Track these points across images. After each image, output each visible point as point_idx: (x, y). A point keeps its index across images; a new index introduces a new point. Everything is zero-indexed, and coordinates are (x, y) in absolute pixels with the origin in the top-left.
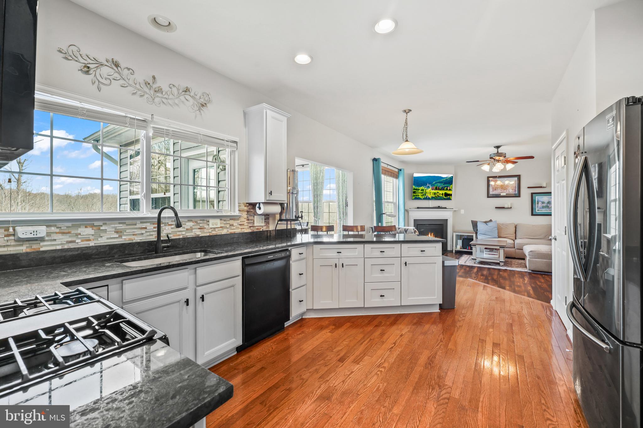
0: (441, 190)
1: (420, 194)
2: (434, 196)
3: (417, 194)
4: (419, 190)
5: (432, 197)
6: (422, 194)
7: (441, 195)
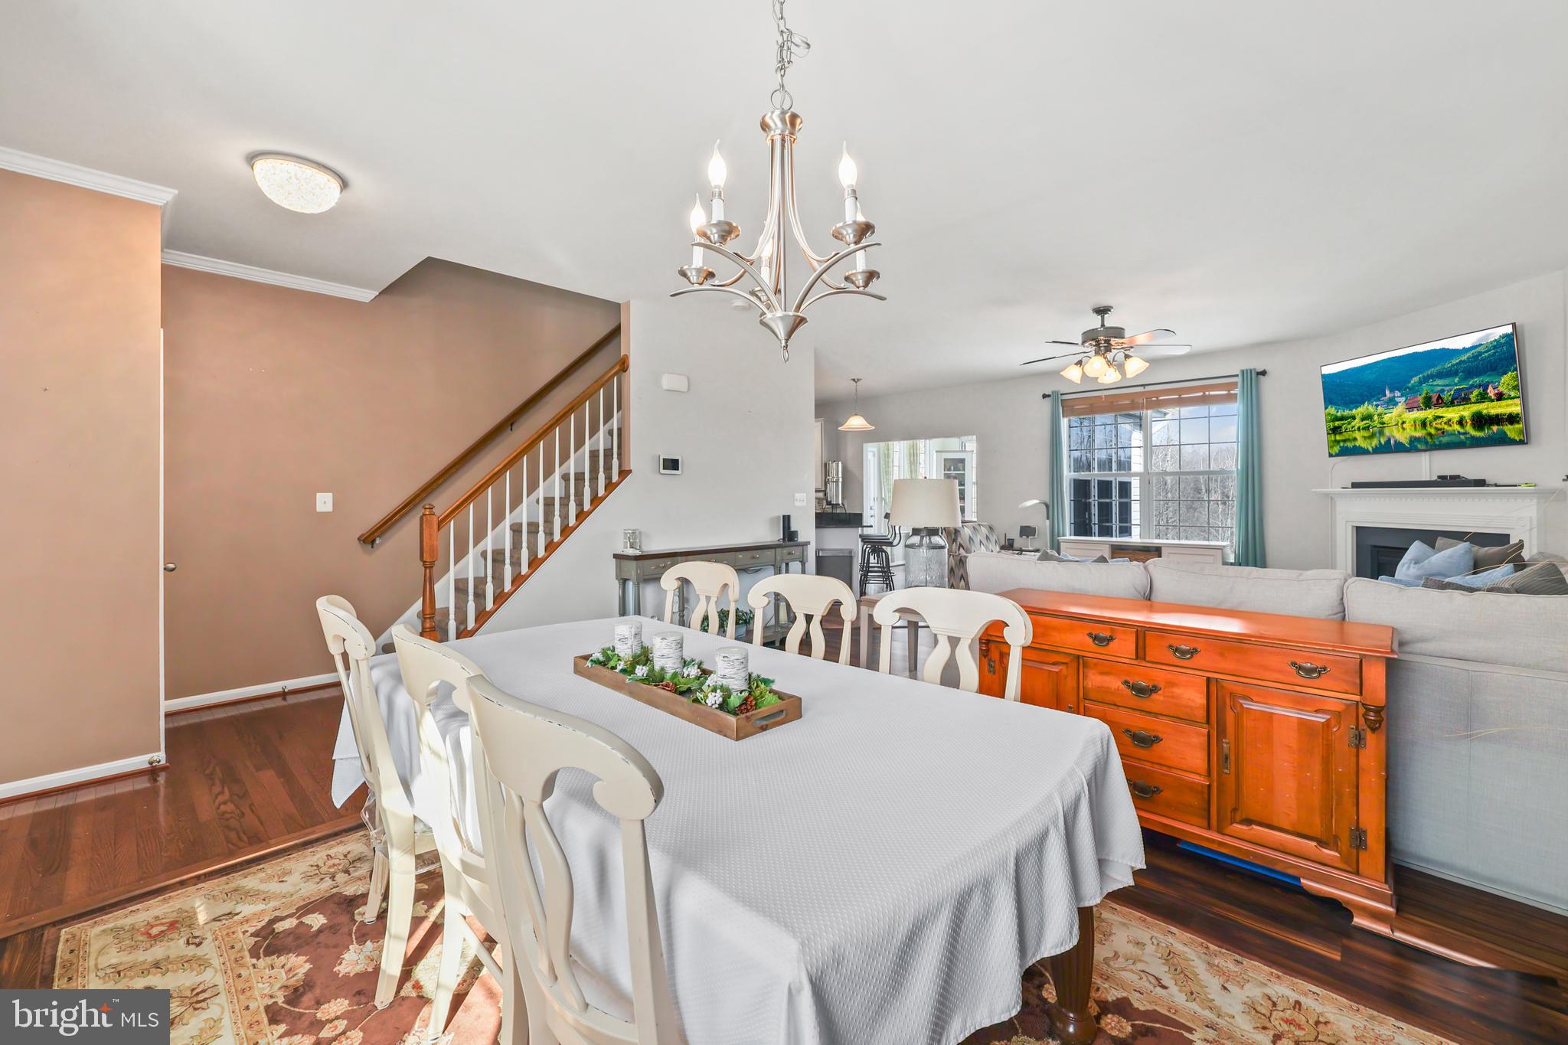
0: (1452, 404)
1: (1357, 435)
2: (1420, 433)
3: (1346, 436)
4: (1354, 418)
5: (1413, 440)
6: (1366, 434)
7: (1457, 427)
